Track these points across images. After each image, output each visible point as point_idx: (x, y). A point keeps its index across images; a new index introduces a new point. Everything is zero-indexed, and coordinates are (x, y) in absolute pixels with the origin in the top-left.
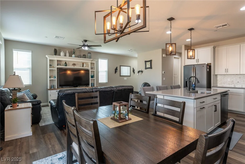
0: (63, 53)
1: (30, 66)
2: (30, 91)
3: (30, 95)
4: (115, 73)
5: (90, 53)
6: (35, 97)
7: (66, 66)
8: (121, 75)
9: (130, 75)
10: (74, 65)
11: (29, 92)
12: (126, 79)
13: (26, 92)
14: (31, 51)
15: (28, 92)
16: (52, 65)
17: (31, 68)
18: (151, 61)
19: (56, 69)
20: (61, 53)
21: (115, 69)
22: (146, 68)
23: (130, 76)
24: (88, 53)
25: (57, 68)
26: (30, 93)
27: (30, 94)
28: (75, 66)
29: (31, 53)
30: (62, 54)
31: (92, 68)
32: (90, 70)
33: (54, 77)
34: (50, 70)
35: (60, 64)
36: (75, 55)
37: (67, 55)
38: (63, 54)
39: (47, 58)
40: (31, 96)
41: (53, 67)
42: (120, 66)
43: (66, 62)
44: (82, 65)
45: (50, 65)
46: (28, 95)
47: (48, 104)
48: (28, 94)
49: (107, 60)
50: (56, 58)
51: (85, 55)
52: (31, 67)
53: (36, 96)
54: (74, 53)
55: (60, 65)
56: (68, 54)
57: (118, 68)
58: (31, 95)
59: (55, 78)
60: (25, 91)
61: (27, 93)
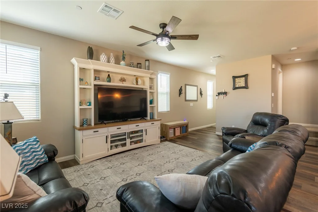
0: (106, 57)
1: (37, 79)
2: (38, 141)
3: (40, 151)
4: (179, 96)
5: (148, 60)
6: (52, 154)
7: (110, 81)
8: (187, 99)
9: (196, 99)
10: (123, 80)
11: (36, 145)
12: (192, 105)
13: (29, 145)
14: (39, 48)
15: (35, 143)
16: (84, 80)
17: (39, 85)
18: (246, 76)
19: (92, 87)
20: (101, 56)
21: (180, 90)
22: (235, 88)
23: (196, 101)
24: (146, 60)
25: (95, 85)
26: (38, 148)
27: (38, 150)
28: (124, 82)
29: (39, 52)
30: (103, 57)
31: (151, 88)
32: (149, 91)
33: (88, 104)
34: (80, 88)
35: (99, 77)
36: (125, 62)
37: (112, 61)
38: (105, 59)
39: (73, 66)
40: (41, 155)
41: (87, 84)
42: (186, 85)
43: (109, 75)
44: (135, 81)
45: (81, 80)
46: (34, 152)
47: (75, 157)
48: (32, 150)
49: (169, 76)
50: (91, 65)
51: (141, 64)
52: (39, 82)
53: (55, 152)
54: (124, 58)
55: (99, 79)
56: (113, 59)
57: (182, 87)
58: (40, 153)
59: (90, 105)
60: (25, 142)
61: (30, 147)
